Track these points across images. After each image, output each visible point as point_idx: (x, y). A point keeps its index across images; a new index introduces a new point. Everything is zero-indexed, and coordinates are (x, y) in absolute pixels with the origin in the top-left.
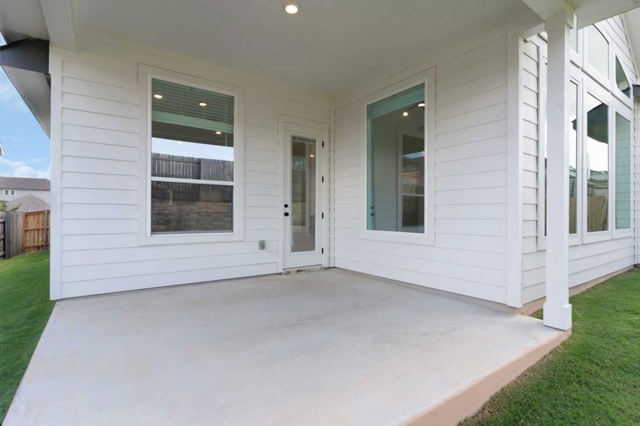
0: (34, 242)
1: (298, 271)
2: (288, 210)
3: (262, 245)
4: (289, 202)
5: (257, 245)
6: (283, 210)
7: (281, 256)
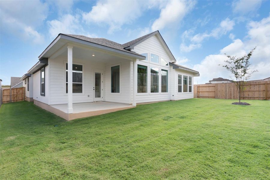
0: (6, 99)
1: (97, 102)
2: (94, 89)
3: (89, 96)
4: (95, 87)
5: (87, 96)
6: (93, 89)
7: (93, 98)
